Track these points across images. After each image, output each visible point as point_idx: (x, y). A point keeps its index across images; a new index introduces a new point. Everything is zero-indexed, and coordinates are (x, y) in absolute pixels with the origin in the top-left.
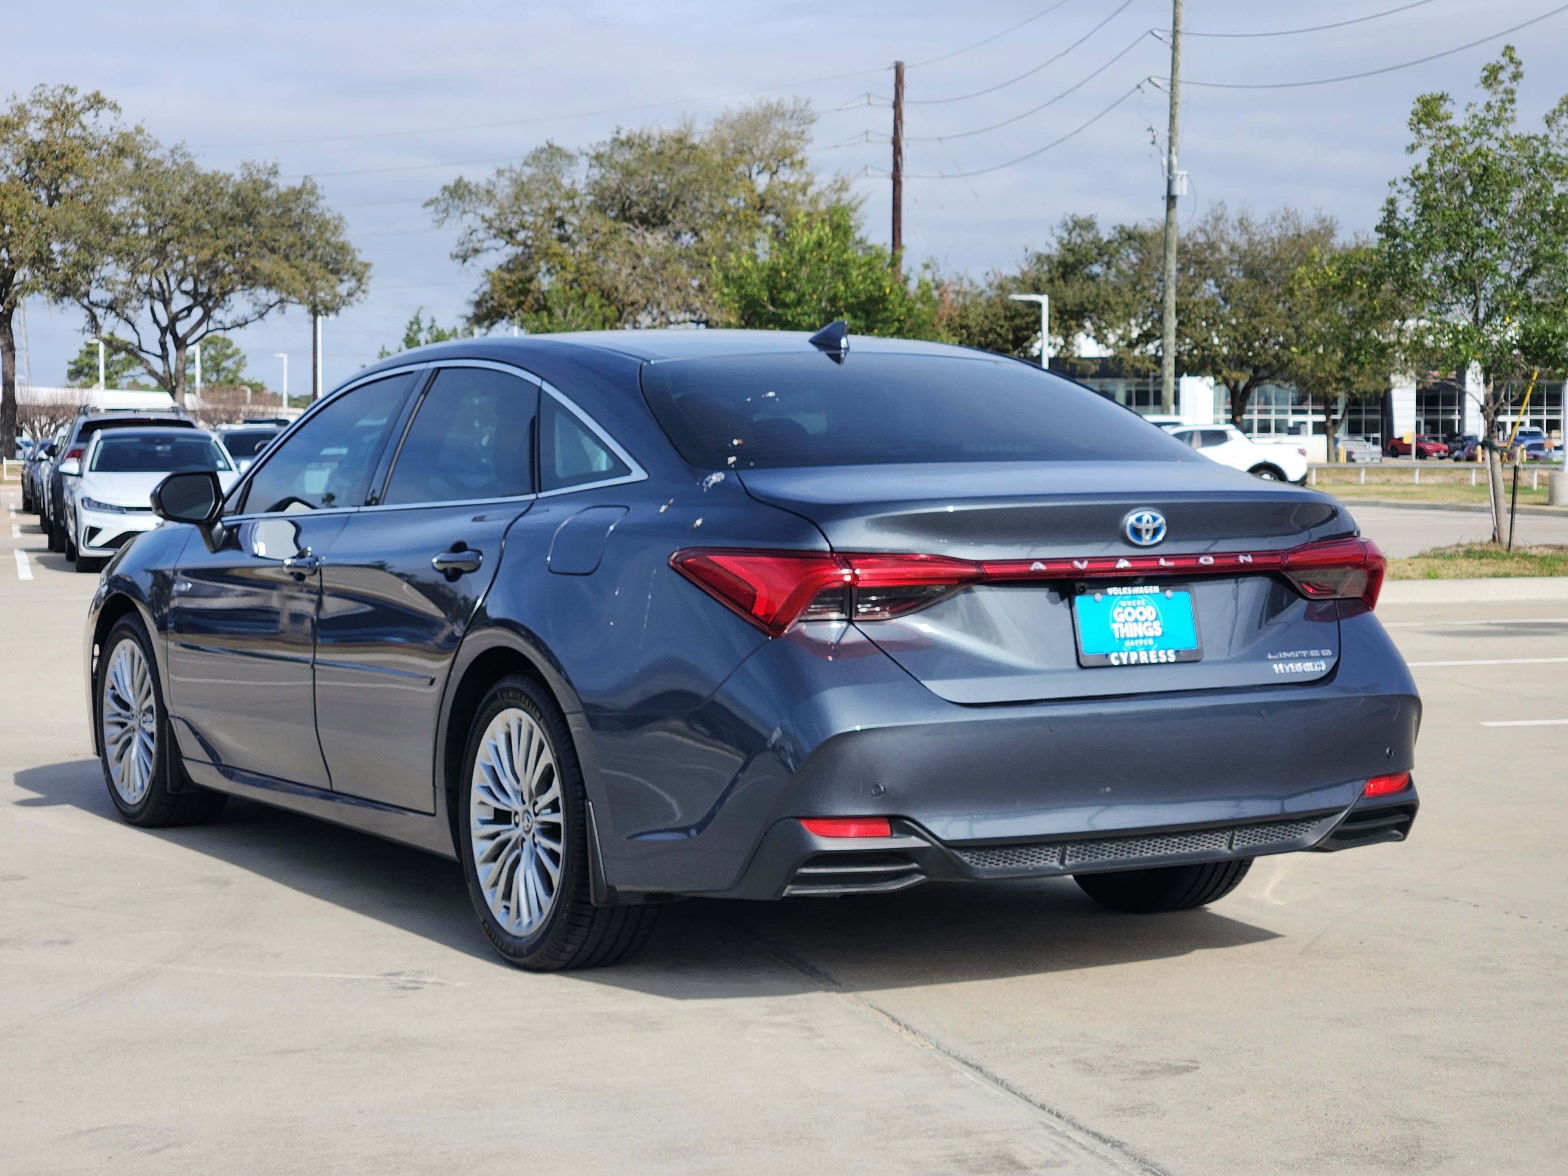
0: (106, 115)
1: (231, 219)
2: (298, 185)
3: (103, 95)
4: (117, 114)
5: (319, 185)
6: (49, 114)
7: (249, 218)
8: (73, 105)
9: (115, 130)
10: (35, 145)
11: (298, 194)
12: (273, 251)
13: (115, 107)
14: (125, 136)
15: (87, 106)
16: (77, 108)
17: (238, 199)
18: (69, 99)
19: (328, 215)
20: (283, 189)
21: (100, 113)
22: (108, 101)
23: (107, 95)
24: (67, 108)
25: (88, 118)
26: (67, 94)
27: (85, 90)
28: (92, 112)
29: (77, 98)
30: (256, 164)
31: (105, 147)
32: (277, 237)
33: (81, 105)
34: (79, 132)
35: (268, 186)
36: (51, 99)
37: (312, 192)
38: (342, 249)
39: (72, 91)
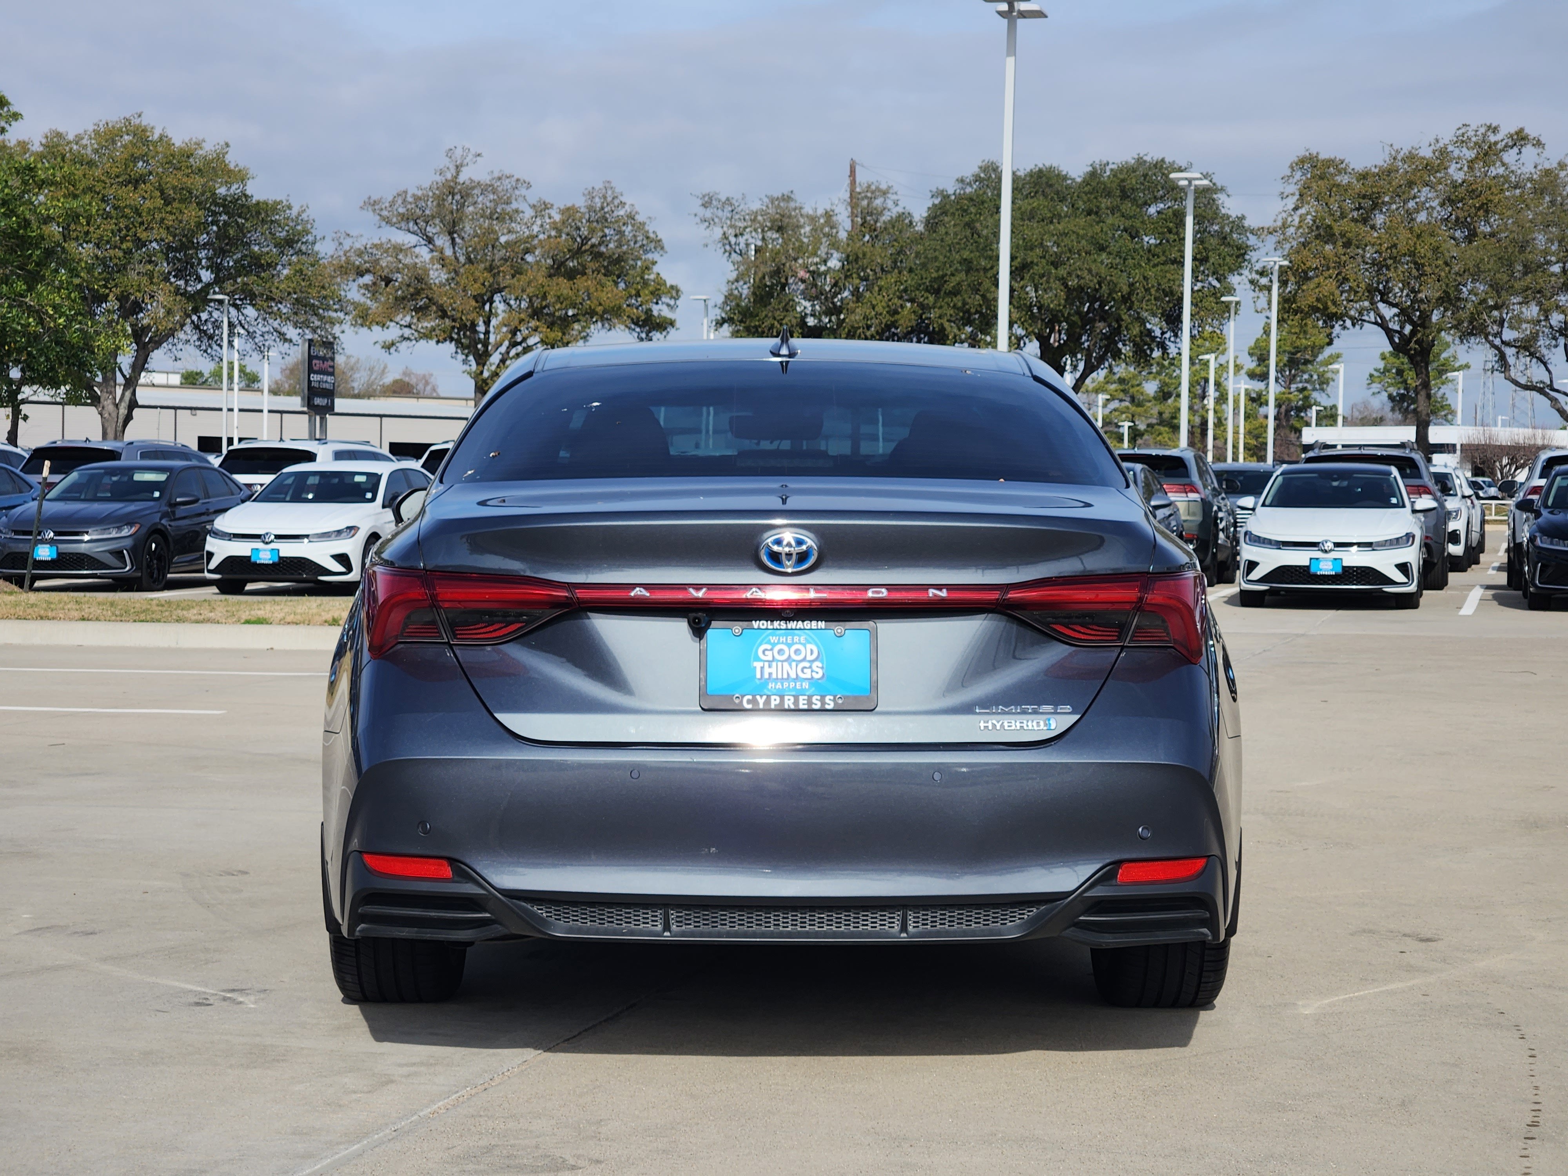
0: (1529, 151)
3: (1527, 131)
4: (1540, 150)
6: (1470, 154)
8: (1496, 143)
9: (1539, 168)
10: (1455, 186)
13: (1538, 143)
14: (1548, 172)
15: (1510, 144)
16: (1499, 146)
18: (1493, 138)
21: (1523, 150)
22: (1531, 137)
23: (1531, 131)
24: (1490, 147)
25: (1510, 157)
26: (1489, 133)
27: (1508, 128)
28: (1516, 150)
29: (1499, 137)
31: (1529, 185)
33: (1503, 143)
34: (1501, 171)
36: (1474, 139)
39: (1495, 130)
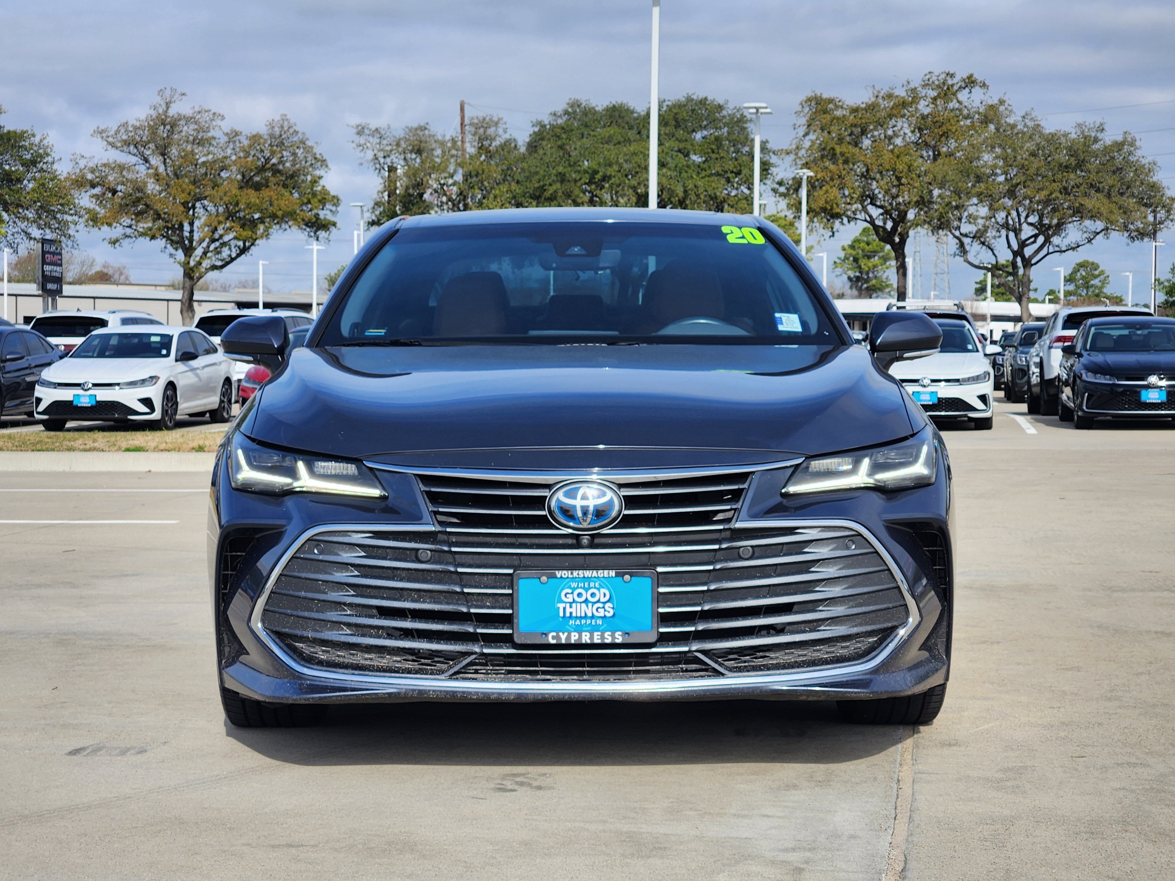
0: (977, 92)
1: (1066, 167)
2: (1120, 138)
3: (976, 76)
4: (985, 91)
5: (1138, 139)
6: (934, 94)
7: (1080, 165)
8: (952, 85)
9: (984, 103)
10: (924, 117)
11: (1119, 146)
12: (1098, 190)
13: (984, 85)
14: (992, 107)
15: (963, 86)
16: (956, 88)
17: (1072, 152)
18: (950, 82)
19: (1144, 161)
20: (1108, 142)
21: (973, 90)
22: (979, 81)
23: (978, 76)
24: (948, 89)
25: (963, 96)
26: (948, 78)
27: (961, 74)
28: (967, 90)
29: (955, 81)
30: (1087, 124)
31: (977, 116)
32: (1102, 180)
33: (959, 85)
34: (957, 105)
35: (1096, 140)
36: (937, 83)
37: (1132, 144)
38: (1154, 187)
39: (952, 76)
